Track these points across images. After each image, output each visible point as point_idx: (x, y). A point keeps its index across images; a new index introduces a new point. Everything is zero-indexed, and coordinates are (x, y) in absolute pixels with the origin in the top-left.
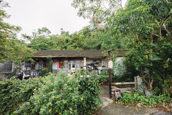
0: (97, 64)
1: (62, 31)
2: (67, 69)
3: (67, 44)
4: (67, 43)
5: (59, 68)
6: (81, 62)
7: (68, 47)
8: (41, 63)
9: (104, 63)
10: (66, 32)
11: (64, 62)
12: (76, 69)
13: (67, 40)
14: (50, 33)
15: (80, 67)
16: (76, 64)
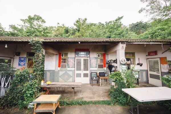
0: (128, 60)
2: (73, 69)
4: (67, 33)
5: (59, 66)
6: (99, 56)
9: (139, 59)
11: (67, 55)
12: (91, 69)
13: (67, 30)
14: (45, 22)
15: (97, 65)
16: (90, 60)
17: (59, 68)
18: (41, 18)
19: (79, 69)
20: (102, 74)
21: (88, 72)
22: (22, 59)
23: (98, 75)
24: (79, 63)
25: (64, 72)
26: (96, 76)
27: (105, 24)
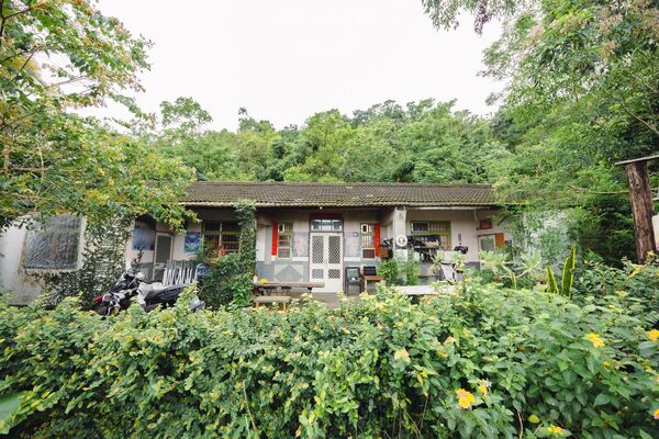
0: (433, 238)
1: (243, 116)
2: (306, 259)
3: (281, 162)
4: (280, 157)
5: (274, 253)
6: (365, 230)
7: (287, 175)
8: (193, 233)
9: (460, 236)
10: (258, 121)
11: (291, 228)
12: (346, 259)
13: (280, 148)
14: (209, 119)
15: (359, 250)
16: (344, 241)
17: (273, 258)
18: (197, 106)
19: (318, 259)
20: (370, 271)
21: (339, 267)
22: (193, 236)
23: (362, 272)
24: (318, 245)
25: (286, 266)
26: (357, 275)
27: (405, 109)
